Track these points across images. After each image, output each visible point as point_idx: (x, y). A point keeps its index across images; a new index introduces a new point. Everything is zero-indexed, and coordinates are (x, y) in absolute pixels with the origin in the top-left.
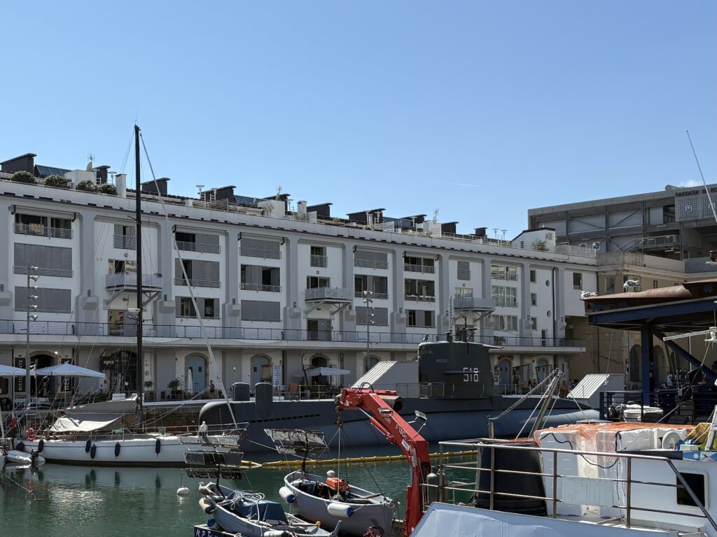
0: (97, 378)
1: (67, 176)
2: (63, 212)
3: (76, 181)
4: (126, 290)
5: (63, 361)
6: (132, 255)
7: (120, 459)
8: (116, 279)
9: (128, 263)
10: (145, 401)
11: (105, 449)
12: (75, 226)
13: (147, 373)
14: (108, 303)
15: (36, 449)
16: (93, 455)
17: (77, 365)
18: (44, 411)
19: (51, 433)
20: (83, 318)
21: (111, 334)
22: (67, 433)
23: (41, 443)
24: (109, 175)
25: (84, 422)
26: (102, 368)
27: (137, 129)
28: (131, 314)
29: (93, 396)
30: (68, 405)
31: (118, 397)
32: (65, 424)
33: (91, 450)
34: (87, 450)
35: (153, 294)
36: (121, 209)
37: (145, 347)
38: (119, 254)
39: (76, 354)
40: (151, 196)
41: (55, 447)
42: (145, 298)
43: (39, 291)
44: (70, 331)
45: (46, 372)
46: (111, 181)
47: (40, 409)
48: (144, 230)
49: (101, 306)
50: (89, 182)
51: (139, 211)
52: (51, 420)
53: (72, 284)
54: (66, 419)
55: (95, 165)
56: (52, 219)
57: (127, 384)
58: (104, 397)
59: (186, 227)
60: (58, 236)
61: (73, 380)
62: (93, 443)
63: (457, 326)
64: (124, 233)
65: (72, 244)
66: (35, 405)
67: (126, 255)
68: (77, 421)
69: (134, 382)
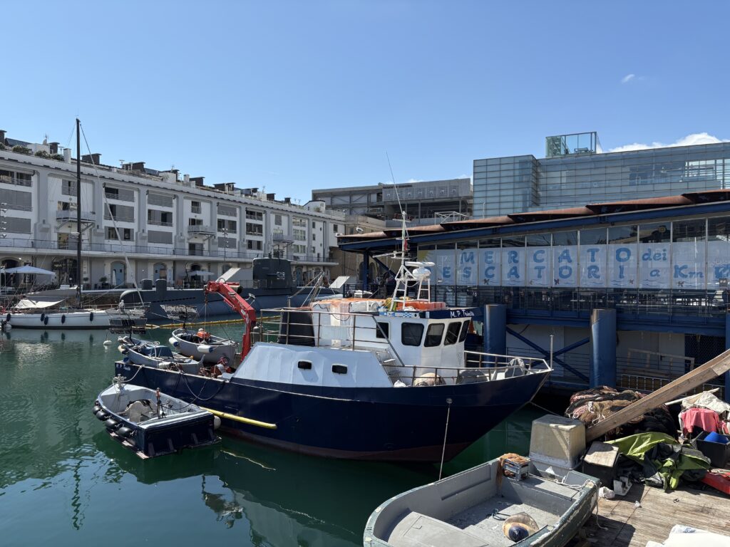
0: (50, 276)
1: (29, 147)
2: (26, 170)
3: (35, 150)
4: (70, 221)
5: (25, 264)
6: (74, 200)
7: (65, 324)
8: (64, 214)
9: (72, 205)
10: (83, 290)
11: (54, 319)
12: (34, 179)
13: (85, 273)
14: (58, 228)
15: (5, 320)
16: (46, 323)
17: (35, 267)
18: (10, 295)
19: (16, 309)
20: (39, 237)
21: (59, 248)
22: (28, 309)
23: (9, 316)
24: (59, 149)
25: (39, 302)
26: (53, 269)
27: (78, 121)
28: (73, 236)
29: (46, 286)
30: (29, 292)
31: (64, 287)
32: (26, 304)
33: (45, 320)
34: (42, 320)
35: (89, 224)
36: (67, 171)
37: (83, 257)
38: (66, 199)
39: (34, 260)
40: (88, 164)
41: (18, 318)
42: (83, 226)
43: (8, 219)
44: (30, 245)
45: (12, 271)
46: (60, 152)
47: (9, 294)
48: (82, 184)
49: (53, 230)
50: (44, 152)
51: (79, 173)
52: (16, 301)
53: (32, 216)
54: (27, 301)
55: (49, 142)
56: (17, 173)
57: (71, 279)
58: (53, 287)
59: (112, 185)
60: (21, 184)
61: (32, 276)
62: (46, 316)
63: (275, 250)
64: (69, 185)
65: (32, 190)
66: (4, 292)
67: (71, 199)
68: (34, 302)
69: (75, 277)
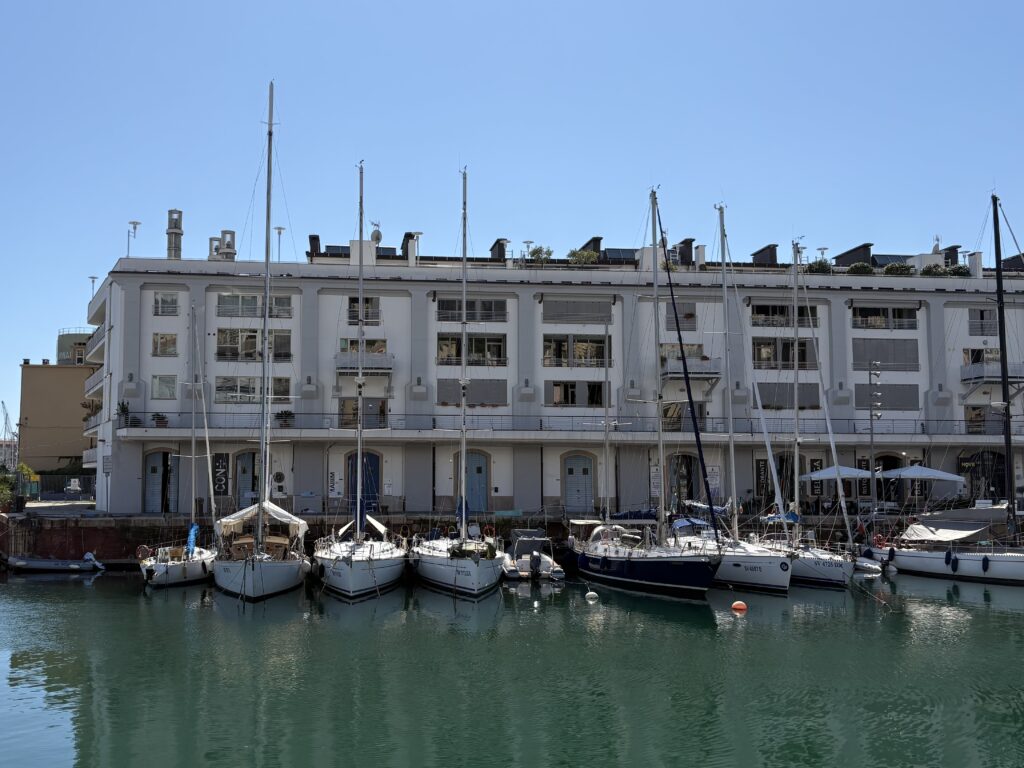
0: (955, 482)
1: (909, 262)
2: (906, 301)
3: (920, 267)
4: (986, 383)
5: (913, 463)
6: (994, 342)
7: (988, 575)
8: (974, 370)
9: (987, 352)
10: (1019, 509)
11: (970, 562)
12: (920, 315)
13: (1019, 477)
14: (964, 397)
15: (886, 558)
16: (955, 568)
17: (929, 467)
18: (893, 517)
19: (903, 541)
20: (933, 415)
21: (970, 433)
22: (922, 542)
23: (892, 551)
24: (960, 256)
25: (941, 530)
26: (960, 471)
27: (995, 200)
28: (995, 409)
29: (952, 502)
30: (922, 511)
31: (982, 505)
32: (919, 532)
33: (955, 564)
34: (947, 562)
35: (1022, 385)
36: (977, 292)
37: (1015, 447)
38: (977, 343)
39: (926, 455)
40: (1014, 273)
41: (907, 556)
42: (1012, 390)
43: (882, 388)
44: (919, 430)
45: (893, 474)
46: (962, 261)
47: (889, 514)
48: (1008, 312)
49: (956, 401)
50: (937, 266)
51: (1000, 291)
52: (902, 527)
53: (919, 379)
54: (921, 527)
55: (942, 247)
56: (894, 310)
57: (992, 489)
58: (964, 504)
60: (901, 327)
61: (925, 484)
62: (953, 556)
64: (982, 318)
65: (919, 335)
66: (882, 510)
67: (985, 343)
68: (932, 529)
69: (1002, 486)
